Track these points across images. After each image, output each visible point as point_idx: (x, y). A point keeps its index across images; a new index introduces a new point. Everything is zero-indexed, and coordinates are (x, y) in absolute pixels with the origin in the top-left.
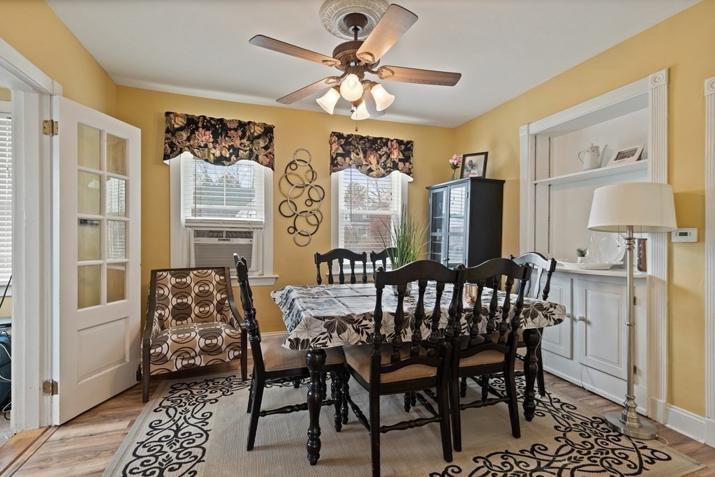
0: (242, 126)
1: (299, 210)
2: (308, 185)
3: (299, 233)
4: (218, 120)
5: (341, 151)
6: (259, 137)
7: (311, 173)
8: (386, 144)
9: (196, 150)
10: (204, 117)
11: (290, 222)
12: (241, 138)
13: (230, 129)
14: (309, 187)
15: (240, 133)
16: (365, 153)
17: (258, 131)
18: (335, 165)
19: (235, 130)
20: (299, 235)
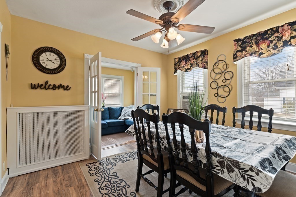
0: (194, 54)
1: (219, 85)
2: (224, 72)
3: (220, 96)
4: (186, 55)
5: (240, 48)
6: (199, 57)
7: (226, 65)
8: (277, 31)
9: (181, 69)
10: (183, 56)
11: (215, 91)
12: (194, 59)
13: (190, 57)
14: (224, 73)
15: (193, 57)
16: (257, 44)
17: (199, 54)
18: (235, 58)
19: (192, 57)
20: (219, 97)
